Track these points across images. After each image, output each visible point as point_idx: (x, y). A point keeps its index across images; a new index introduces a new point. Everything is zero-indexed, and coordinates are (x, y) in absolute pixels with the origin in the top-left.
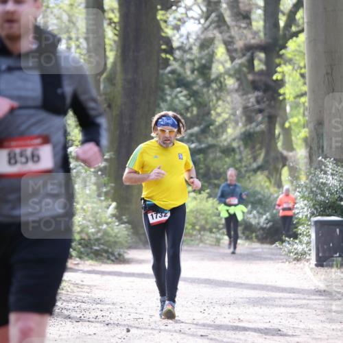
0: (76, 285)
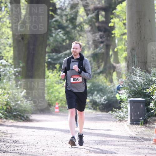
0: (4, 133)
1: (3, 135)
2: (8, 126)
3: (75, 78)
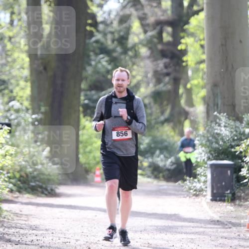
1: (15, 218)
2: (22, 203)
3: (120, 131)
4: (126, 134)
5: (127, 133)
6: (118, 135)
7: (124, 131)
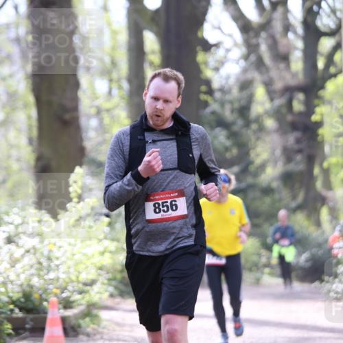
3: (160, 202)
4: (174, 207)
5: (176, 206)
6: (157, 209)
7: (169, 201)
